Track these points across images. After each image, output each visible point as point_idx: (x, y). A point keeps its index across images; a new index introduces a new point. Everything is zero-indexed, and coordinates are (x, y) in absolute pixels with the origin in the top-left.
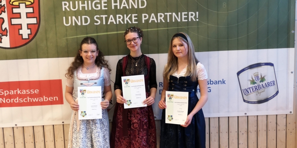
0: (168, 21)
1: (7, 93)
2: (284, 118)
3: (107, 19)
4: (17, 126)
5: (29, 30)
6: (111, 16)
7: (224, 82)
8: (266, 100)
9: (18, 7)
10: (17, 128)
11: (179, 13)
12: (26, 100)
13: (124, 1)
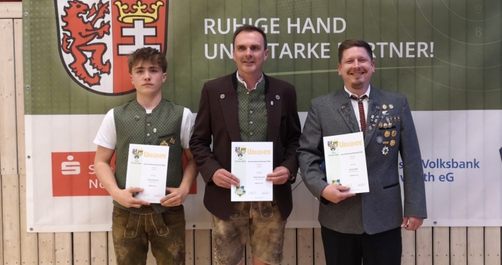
0: (382, 56)
3: (278, 50)
6: (286, 45)
7: (476, 165)
9: (132, 26)
11: (401, 44)
13: (308, 20)
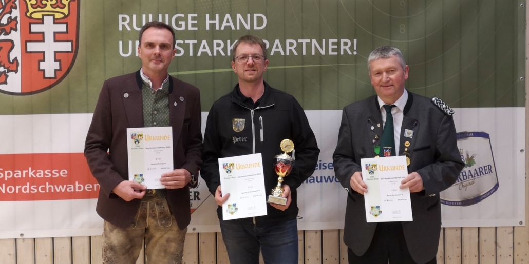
0: (304, 53)
1: (9, 174)
2: (509, 233)
3: (196, 47)
4: (24, 237)
5: (58, 63)
6: (204, 42)
8: (477, 199)
9: (41, 21)
10: (24, 240)
11: (324, 41)
12: (42, 189)
13: (228, 16)
